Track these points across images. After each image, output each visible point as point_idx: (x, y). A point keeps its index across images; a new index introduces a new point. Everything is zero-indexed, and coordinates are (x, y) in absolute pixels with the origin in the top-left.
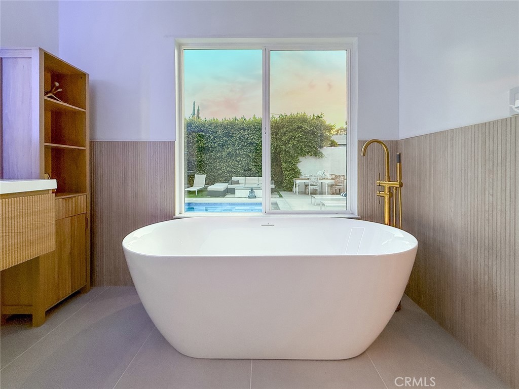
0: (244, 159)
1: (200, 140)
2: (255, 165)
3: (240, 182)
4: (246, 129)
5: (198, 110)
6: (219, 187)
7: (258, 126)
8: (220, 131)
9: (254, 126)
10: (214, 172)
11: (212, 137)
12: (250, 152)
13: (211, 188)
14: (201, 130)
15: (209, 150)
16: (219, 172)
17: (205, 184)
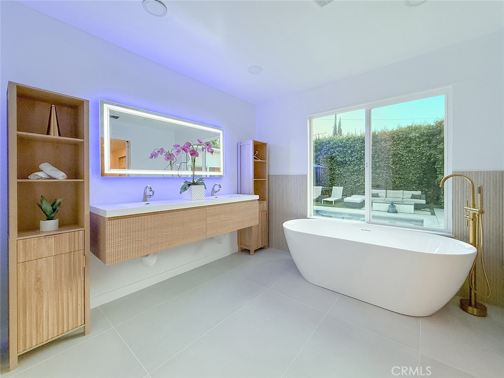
0: (385, 172)
1: (338, 155)
2: (400, 178)
3: (380, 195)
4: (387, 141)
5: (340, 122)
6: (356, 199)
7: (403, 135)
8: (358, 144)
9: (398, 136)
10: (351, 184)
11: (349, 152)
12: (393, 164)
13: (347, 199)
14: (339, 146)
15: (346, 163)
16: (357, 184)
17: (342, 196)
